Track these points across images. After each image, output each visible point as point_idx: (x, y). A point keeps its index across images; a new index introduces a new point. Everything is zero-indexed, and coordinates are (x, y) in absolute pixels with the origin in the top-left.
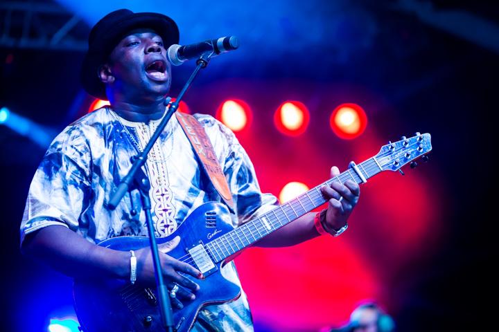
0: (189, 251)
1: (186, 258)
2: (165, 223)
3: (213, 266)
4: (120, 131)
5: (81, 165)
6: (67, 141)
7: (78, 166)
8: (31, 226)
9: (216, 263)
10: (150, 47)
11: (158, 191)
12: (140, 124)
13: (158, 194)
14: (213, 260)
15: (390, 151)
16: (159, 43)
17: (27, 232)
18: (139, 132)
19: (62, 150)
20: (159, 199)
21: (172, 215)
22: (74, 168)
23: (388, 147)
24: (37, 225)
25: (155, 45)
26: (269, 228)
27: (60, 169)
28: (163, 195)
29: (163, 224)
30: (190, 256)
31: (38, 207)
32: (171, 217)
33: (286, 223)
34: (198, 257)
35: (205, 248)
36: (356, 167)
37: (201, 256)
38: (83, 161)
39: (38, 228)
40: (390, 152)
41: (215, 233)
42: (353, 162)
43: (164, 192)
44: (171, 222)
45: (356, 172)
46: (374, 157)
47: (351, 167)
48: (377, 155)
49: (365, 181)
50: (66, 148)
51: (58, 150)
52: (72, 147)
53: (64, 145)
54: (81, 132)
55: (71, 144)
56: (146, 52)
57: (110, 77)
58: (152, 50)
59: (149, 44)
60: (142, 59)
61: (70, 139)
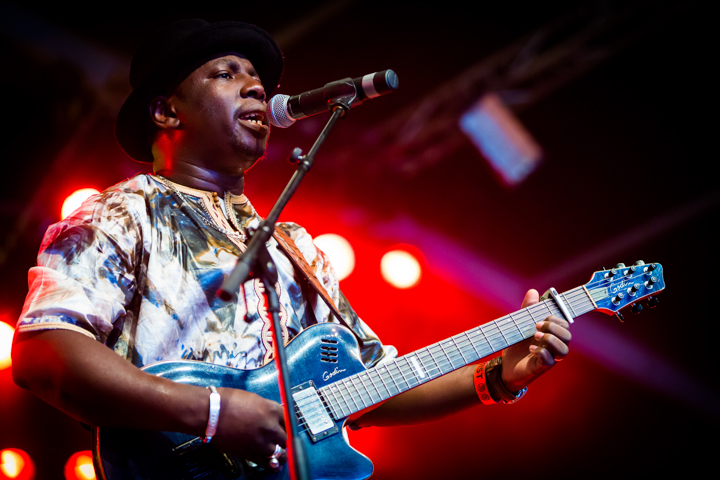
0: (294, 395)
3: (331, 424)
6: (101, 209)
7: (118, 249)
8: (31, 322)
9: (336, 421)
10: (251, 88)
14: (331, 415)
15: (606, 281)
17: (22, 329)
18: (208, 205)
19: (93, 222)
22: (112, 251)
23: (603, 275)
25: (257, 87)
26: (422, 374)
27: (87, 251)
34: (307, 408)
35: (320, 393)
36: (558, 297)
37: (312, 405)
40: (606, 283)
41: (335, 373)
42: (553, 289)
45: (557, 305)
46: (584, 286)
47: (550, 296)
48: (588, 284)
49: (572, 321)
50: (99, 220)
51: (87, 222)
52: (109, 218)
53: (95, 215)
54: (123, 199)
55: (107, 215)
56: (244, 95)
57: (172, 120)
58: (254, 94)
59: (251, 83)
60: (235, 104)
61: (105, 208)
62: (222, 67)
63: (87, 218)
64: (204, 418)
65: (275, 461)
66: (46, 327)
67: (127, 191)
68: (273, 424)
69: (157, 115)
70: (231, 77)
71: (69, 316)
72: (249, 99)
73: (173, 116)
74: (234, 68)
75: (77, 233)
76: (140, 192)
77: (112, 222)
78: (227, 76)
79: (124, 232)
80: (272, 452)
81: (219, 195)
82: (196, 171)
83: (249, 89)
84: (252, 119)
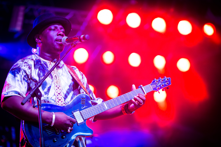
0: (74, 113)
1: (72, 116)
2: (59, 99)
3: (83, 121)
4: (40, 63)
5: (28, 73)
6: (22, 64)
7: (26, 73)
8: (7, 94)
9: (84, 120)
10: (60, 33)
11: (56, 86)
12: (49, 61)
13: (56, 87)
14: (83, 119)
16: (63, 32)
17: (5, 96)
18: (48, 64)
19: (20, 67)
20: (57, 90)
21: (62, 96)
23: (155, 81)
24: (10, 94)
25: (61, 33)
26: (107, 108)
27: (20, 73)
28: (58, 88)
29: (58, 99)
30: (74, 115)
31: (10, 87)
32: (62, 97)
33: (113, 107)
35: (80, 113)
36: (143, 88)
37: (78, 116)
38: (29, 72)
39: (11, 95)
40: (156, 84)
41: (85, 107)
42: (142, 85)
43: (59, 87)
44: (61, 98)
45: (142, 90)
46: (150, 84)
47: (141, 87)
48: (151, 84)
49: (146, 94)
50: (22, 66)
51: (19, 66)
52: (24, 66)
53: (21, 65)
54: (28, 61)
55: (24, 65)
56: (58, 35)
57: (40, 40)
58: (60, 35)
59: (59, 32)
60: (55, 37)
61: (23, 63)
62: (53, 27)
63: (19, 65)
64: (51, 120)
65: (69, 131)
66: (12, 95)
67: (29, 59)
68: (68, 122)
69: (36, 39)
70: (55, 30)
71: (16, 92)
72: (59, 36)
73: (40, 39)
74: (56, 28)
75: (16, 69)
76: (33, 60)
77: (25, 67)
78: (54, 30)
79: (28, 70)
80: (68, 129)
81: (51, 62)
82: (46, 55)
83: (59, 34)
84: (59, 41)
